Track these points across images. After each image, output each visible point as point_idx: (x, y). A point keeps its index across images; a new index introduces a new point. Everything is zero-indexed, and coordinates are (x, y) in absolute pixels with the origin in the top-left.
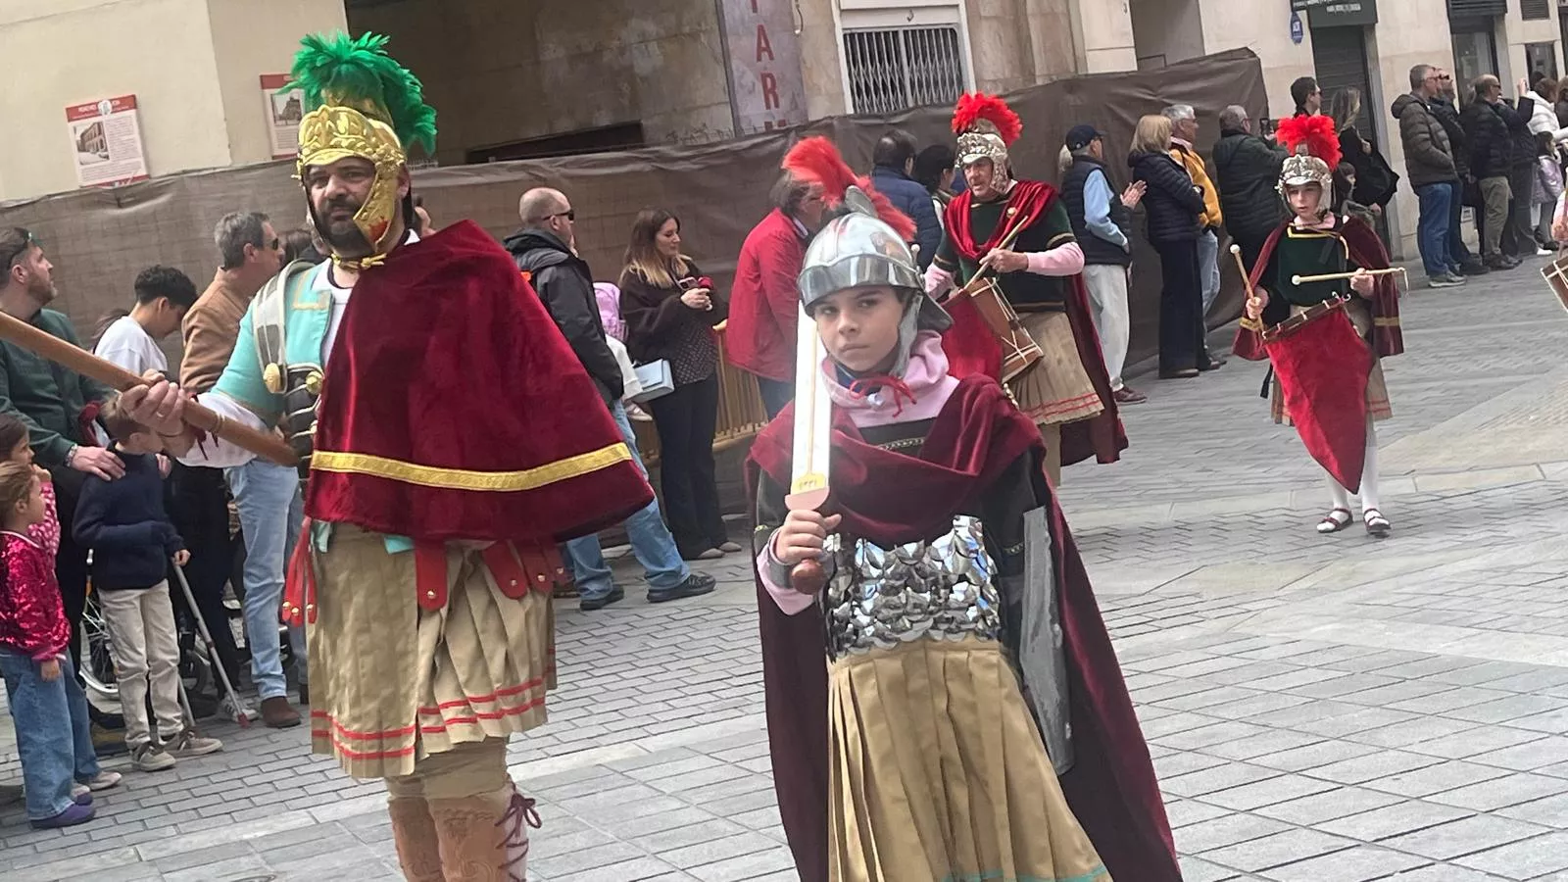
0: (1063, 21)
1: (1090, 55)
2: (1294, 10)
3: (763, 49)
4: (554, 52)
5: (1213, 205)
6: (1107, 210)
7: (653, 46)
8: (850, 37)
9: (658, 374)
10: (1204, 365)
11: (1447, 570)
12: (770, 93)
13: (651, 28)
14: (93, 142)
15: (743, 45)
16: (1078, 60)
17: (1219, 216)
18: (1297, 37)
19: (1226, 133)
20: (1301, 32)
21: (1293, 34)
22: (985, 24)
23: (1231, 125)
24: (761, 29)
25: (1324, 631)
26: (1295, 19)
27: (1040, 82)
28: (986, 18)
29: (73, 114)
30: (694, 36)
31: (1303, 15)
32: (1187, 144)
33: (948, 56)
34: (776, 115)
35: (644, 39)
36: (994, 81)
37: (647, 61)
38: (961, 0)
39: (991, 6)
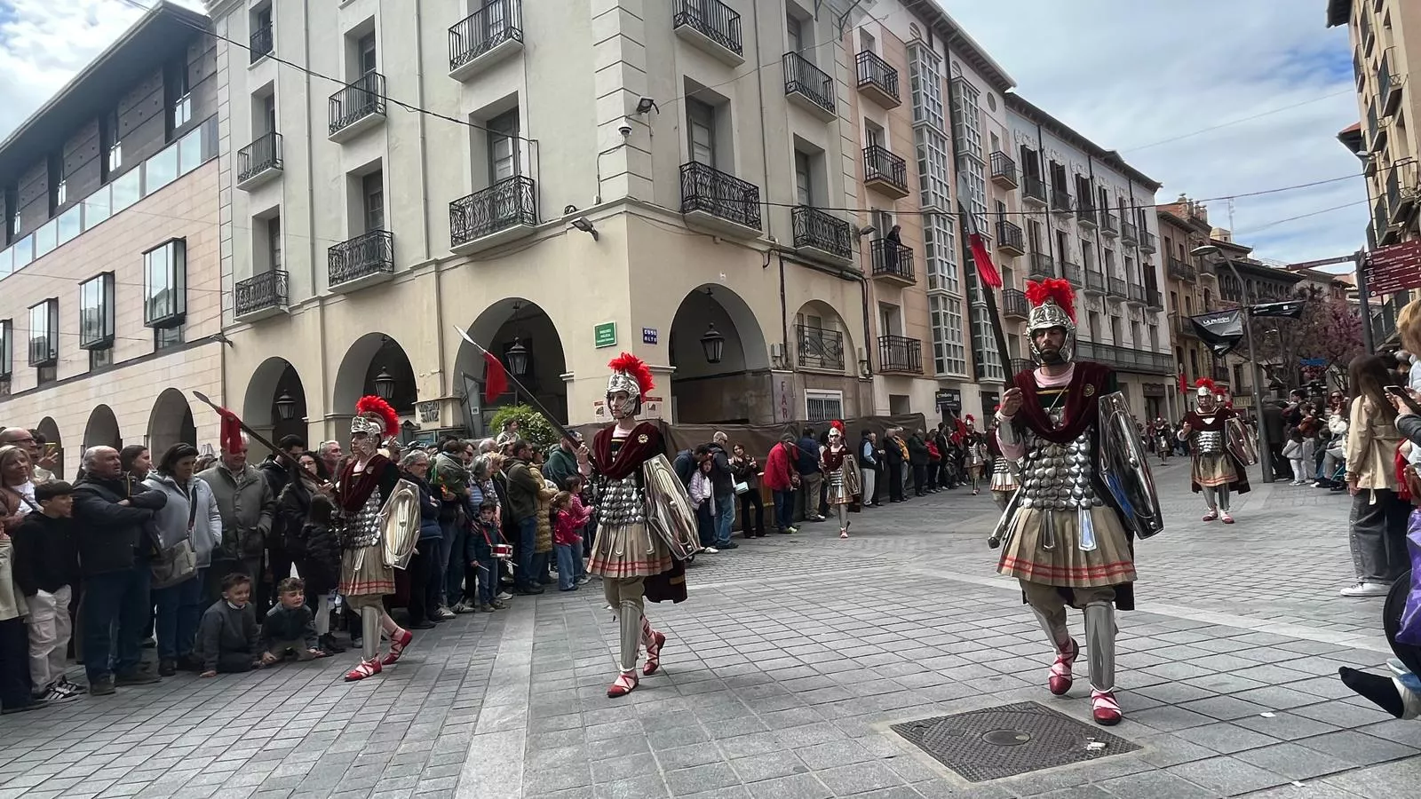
0: (870, 401)
1: (877, 410)
2: (937, 404)
3: (784, 402)
4: (727, 398)
5: (907, 455)
7: (754, 398)
8: (809, 400)
9: (743, 486)
10: (902, 500)
11: (955, 558)
12: (785, 414)
13: (753, 393)
14: (600, 412)
15: (778, 399)
16: (873, 412)
17: (908, 458)
18: (938, 412)
19: (912, 435)
21: (936, 411)
22: (847, 400)
24: (784, 396)
25: (918, 571)
26: (937, 406)
27: (862, 416)
28: (848, 398)
29: (596, 404)
30: (765, 396)
31: (939, 405)
32: (900, 438)
33: (836, 408)
34: (786, 420)
35: (751, 396)
36: (848, 415)
37: (752, 402)
38: (841, 392)
39: (849, 395)
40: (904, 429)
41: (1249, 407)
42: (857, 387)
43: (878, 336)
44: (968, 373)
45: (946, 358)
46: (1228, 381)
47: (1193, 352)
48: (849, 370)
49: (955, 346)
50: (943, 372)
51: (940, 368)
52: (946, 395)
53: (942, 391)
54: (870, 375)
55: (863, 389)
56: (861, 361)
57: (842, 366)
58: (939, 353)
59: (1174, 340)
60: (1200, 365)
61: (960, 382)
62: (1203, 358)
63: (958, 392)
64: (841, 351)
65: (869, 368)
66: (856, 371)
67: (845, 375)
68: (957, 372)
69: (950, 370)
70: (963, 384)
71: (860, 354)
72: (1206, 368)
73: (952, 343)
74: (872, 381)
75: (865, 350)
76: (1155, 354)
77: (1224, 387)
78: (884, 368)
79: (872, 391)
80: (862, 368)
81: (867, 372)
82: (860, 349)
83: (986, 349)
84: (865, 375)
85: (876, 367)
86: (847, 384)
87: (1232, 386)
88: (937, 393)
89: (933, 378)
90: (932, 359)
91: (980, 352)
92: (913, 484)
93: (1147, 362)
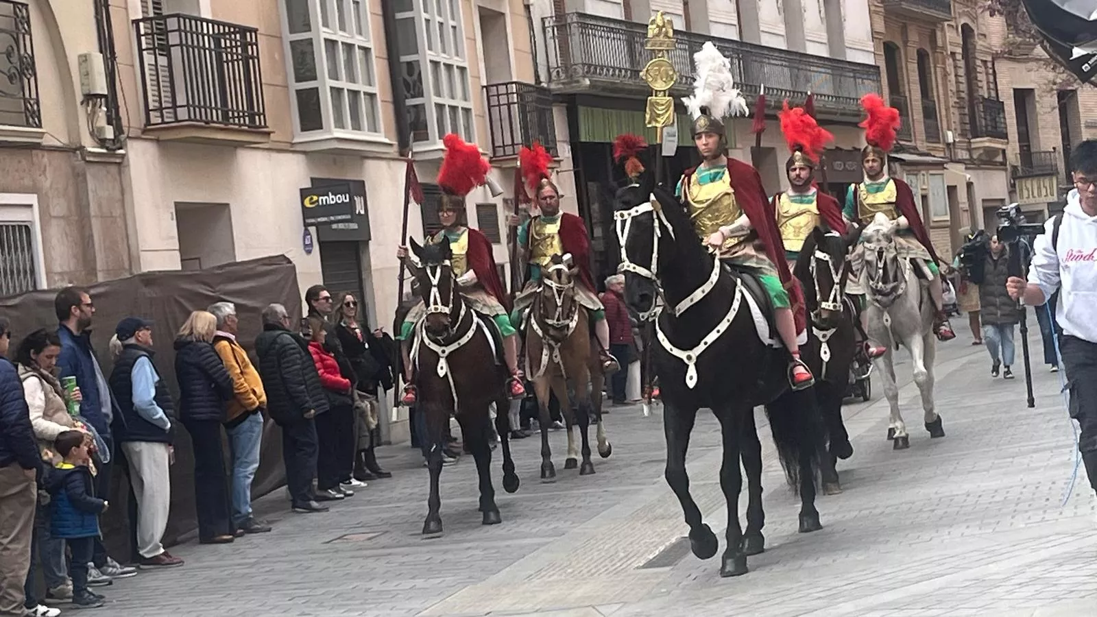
0: (120, 222)
1: (142, 254)
2: (306, 225)
6: (153, 393)
16: (133, 259)
18: (308, 249)
19: (269, 327)
20: (311, 245)
21: (306, 246)
22: (54, 222)
23: (271, 320)
26: (307, 233)
27: (101, 278)
28: (55, 217)
31: (313, 230)
32: (233, 337)
33: (23, 250)
36: (61, 274)
38: (32, 199)
39: (59, 207)
40: (238, 307)
41: (1049, 204)
42: (79, 179)
43: (133, 17)
44: (384, 135)
45: (325, 84)
46: (1005, 136)
47: (922, 57)
48: (53, 130)
49: (349, 47)
50: (320, 126)
51: (310, 116)
52: (331, 199)
53: (319, 186)
54: (118, 142)
55: (98, 187)
56: (90, 97)
57: (32, 115)
58: (305, 68)
59: (880, 27)
60: (938, 92)
61: (364, 156)
62: (945, 75)
63: (359, 188)
64: (27, 67)
65: (114, 119)
66: (73, 129)
67: (47, 141)
68: (357, 126)
69: (340, 124)
70: (370, 164)
71: (87, 74)
72: (953, 100)
73: (340, 37)
74: (121, 164)
75: (98, 61)
76: (837, 65)
77: (994, 152)
78: (155, 118)
79: (124, 191)
80: (91, 117)
81: (109, 133)
82: (84, 59)
83: (430, 55)
84: (102, 142)
85: (131, 114)
86: (52, 172)
87: (1013, 149)
88: (304, 193)
89: (290, 148)
90: (286, 87)
91: (409, 64)
92: (280, 471)
93: (820, 84)
